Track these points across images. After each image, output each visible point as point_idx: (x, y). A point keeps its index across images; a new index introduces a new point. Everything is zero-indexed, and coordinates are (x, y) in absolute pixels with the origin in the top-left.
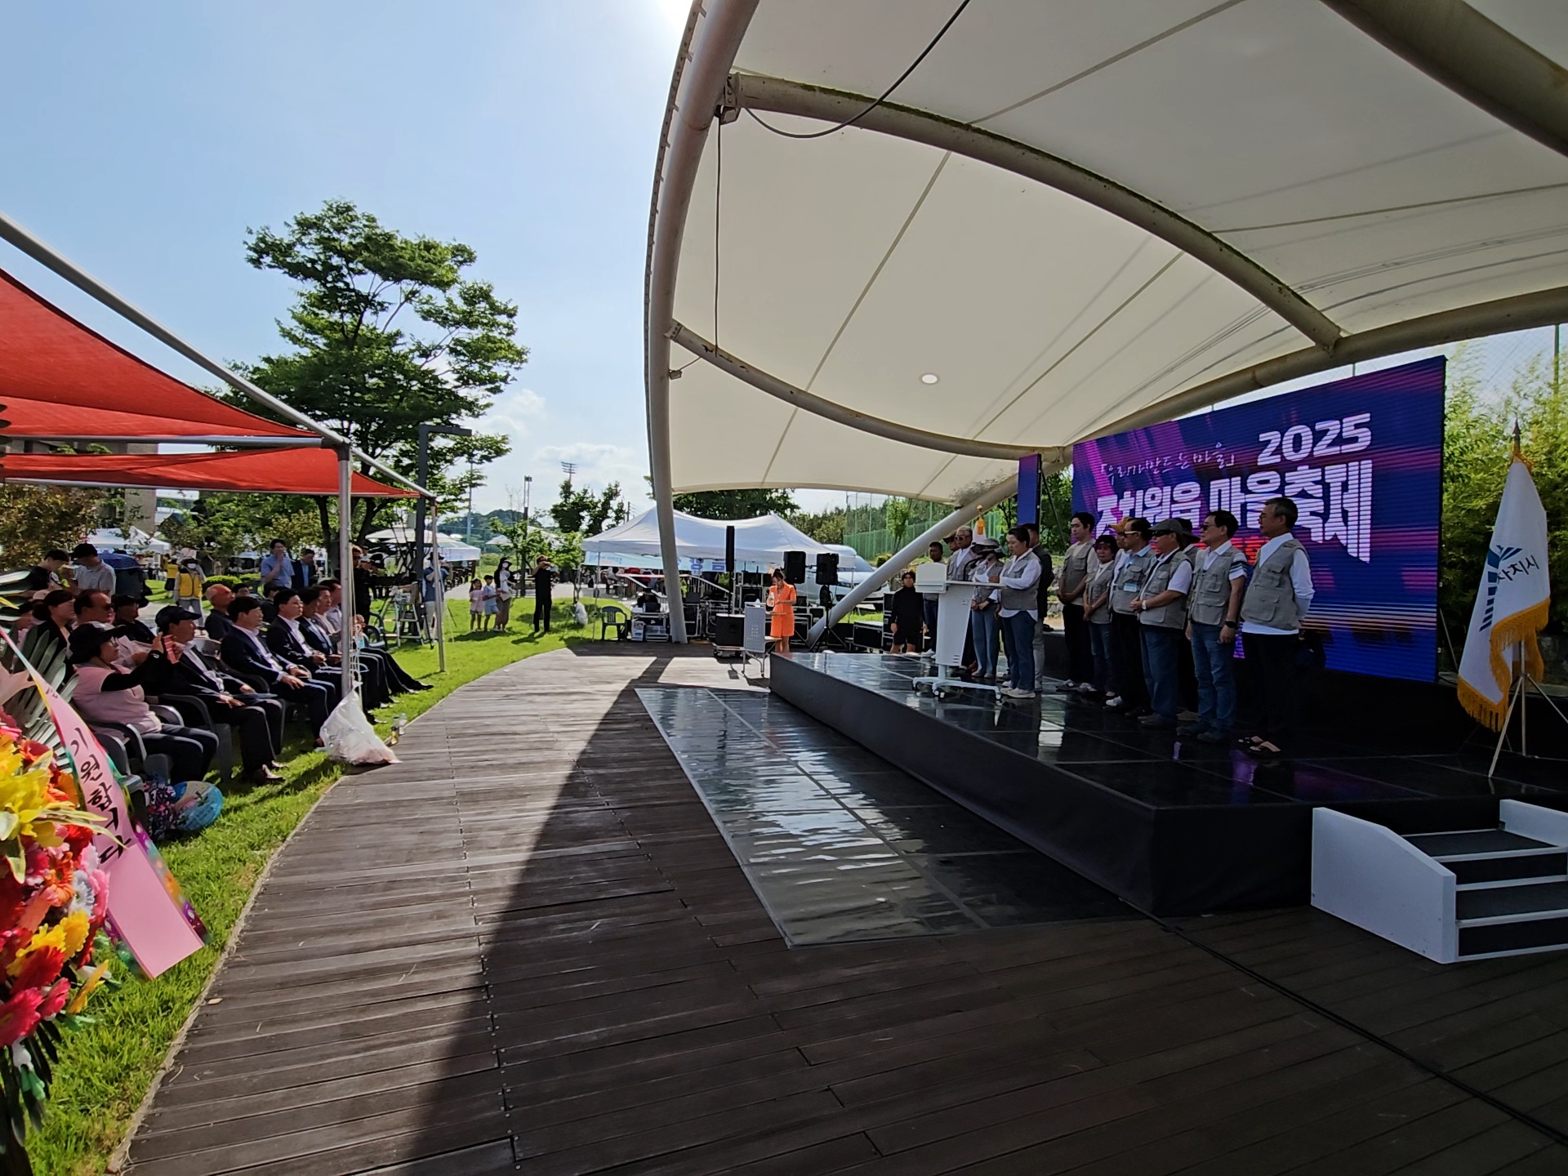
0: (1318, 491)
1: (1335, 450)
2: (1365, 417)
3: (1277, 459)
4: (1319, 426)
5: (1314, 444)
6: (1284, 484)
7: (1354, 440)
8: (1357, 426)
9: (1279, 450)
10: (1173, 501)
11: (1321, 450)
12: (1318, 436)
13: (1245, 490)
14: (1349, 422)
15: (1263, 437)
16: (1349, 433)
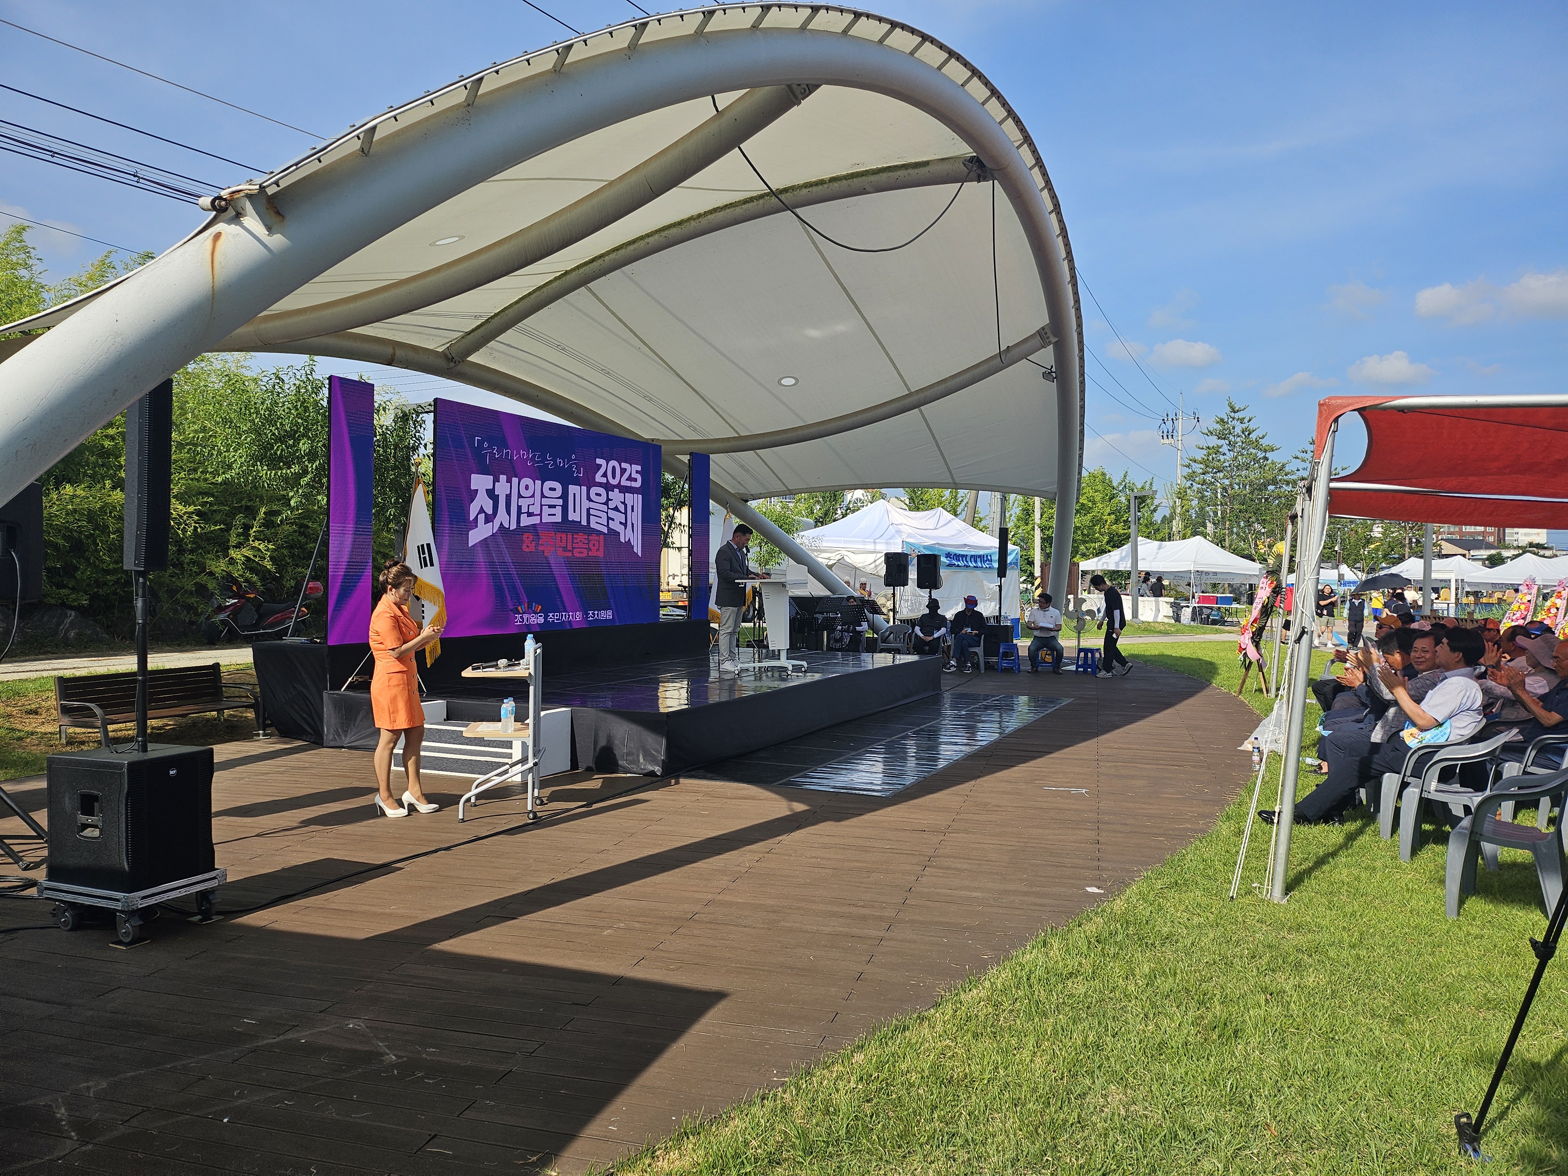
0: (622, 508)
1: (628, 484)
2: (639, 468)
3: (604, 480)
4: (624, 465)
5: (621, 476)
6: (608, 500)
7: (635, 480)
8: (637, 472)
9: (605, 475)
10: (543, 496)
11: (624, 483)
12: (623, 471)
13: (589, 499)
14: (635, 468)
15: (599, 461)
16: (634, 475)
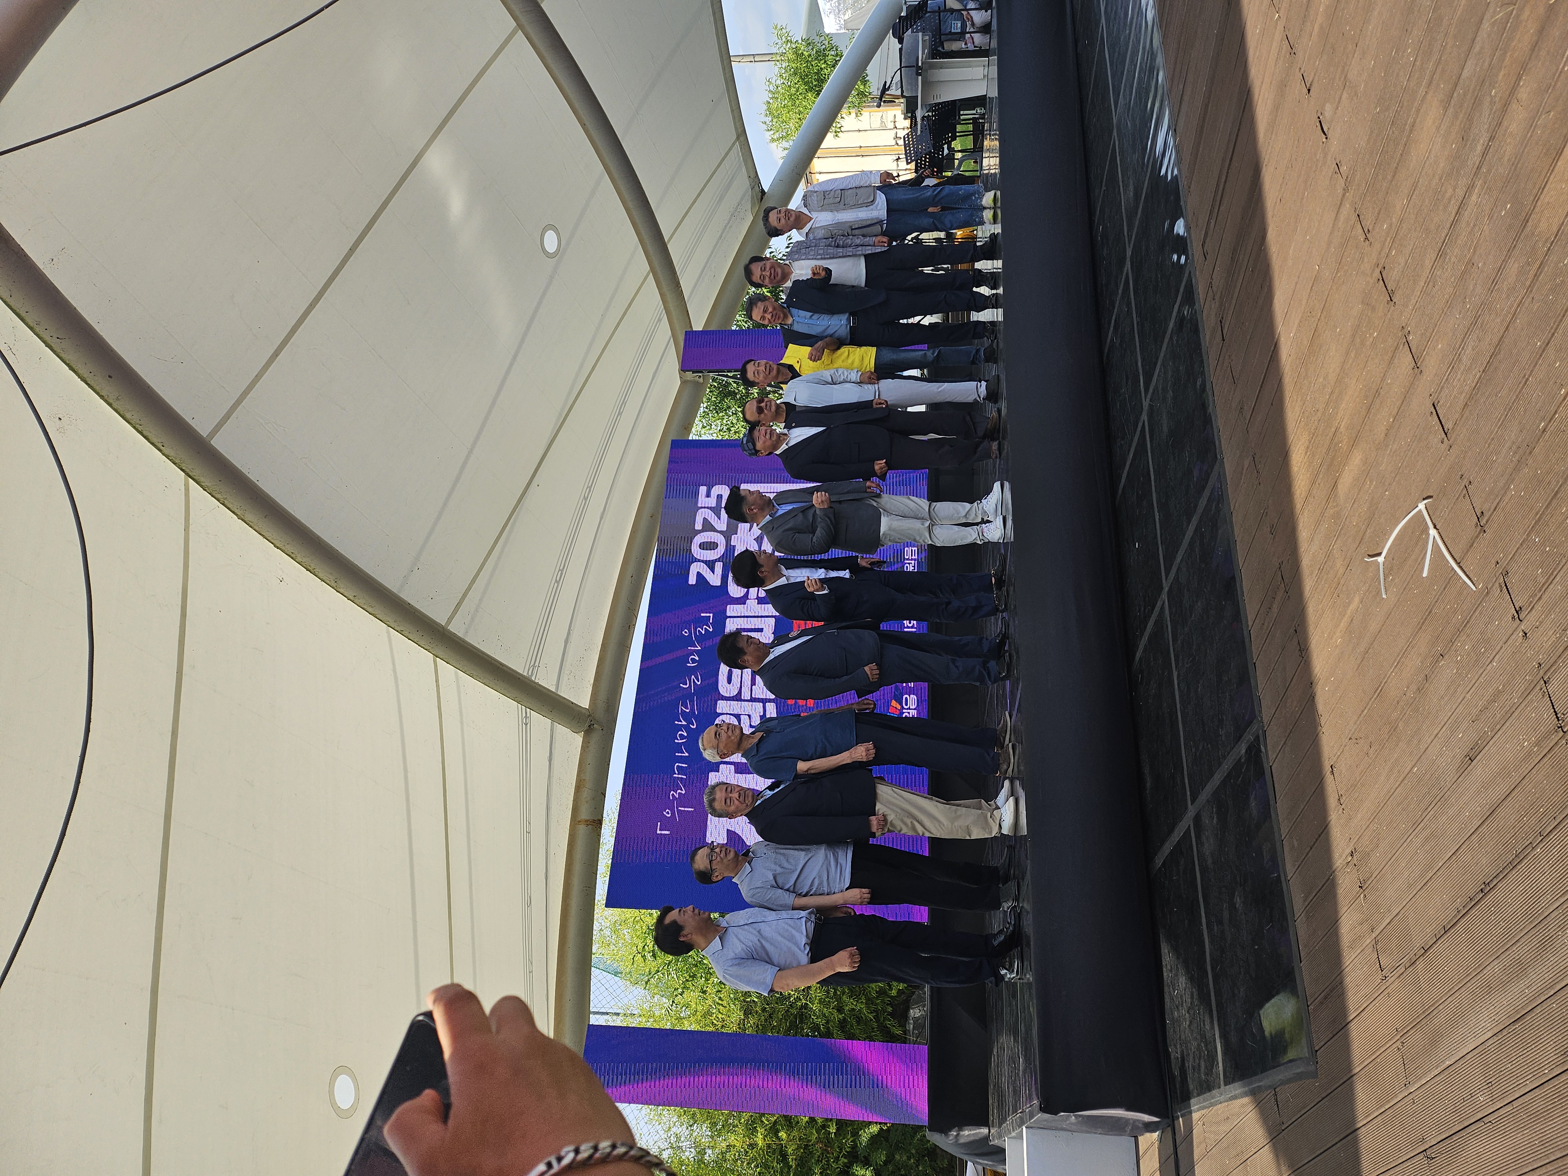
3: (719, 567)
4: (698, 526)
5: (714, 530)
7: (720, 497)
8: (708, 495)
9: (711, 565)
12: (708, 526)
14: (702, 500)
16: (712, 501)
